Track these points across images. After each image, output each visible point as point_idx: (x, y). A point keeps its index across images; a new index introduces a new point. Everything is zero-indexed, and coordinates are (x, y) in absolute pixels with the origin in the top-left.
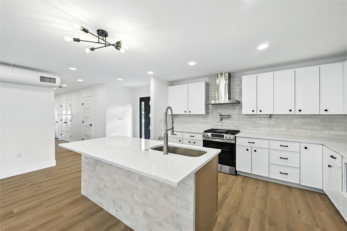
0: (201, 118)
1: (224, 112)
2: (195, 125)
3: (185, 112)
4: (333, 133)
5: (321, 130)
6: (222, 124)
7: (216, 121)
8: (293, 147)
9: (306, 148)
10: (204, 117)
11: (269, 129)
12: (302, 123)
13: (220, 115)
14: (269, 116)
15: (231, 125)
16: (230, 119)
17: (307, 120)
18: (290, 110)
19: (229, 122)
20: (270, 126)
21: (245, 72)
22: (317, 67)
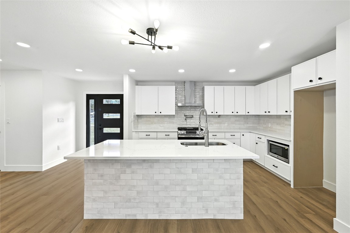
0: (168, 118)
1: (188, 113)
2: (162, 125)
3: (156, 112)
4: (248, 125)
5: (243, 124)
6: (187, 123)
7: (181, 121)
8: (238, 135)
9: (243, 135)
10: (171, 118)
11: (218, 125)
12: (235, 120)
13: (185, 116)
14: (218, 116)
15: (193, 123)
16: (192, 118)
17: (237, 119)
18: (233, 112)
19: (192, 121)
20: (218, 123)
21: (203, 83)
22: (244, 87)
